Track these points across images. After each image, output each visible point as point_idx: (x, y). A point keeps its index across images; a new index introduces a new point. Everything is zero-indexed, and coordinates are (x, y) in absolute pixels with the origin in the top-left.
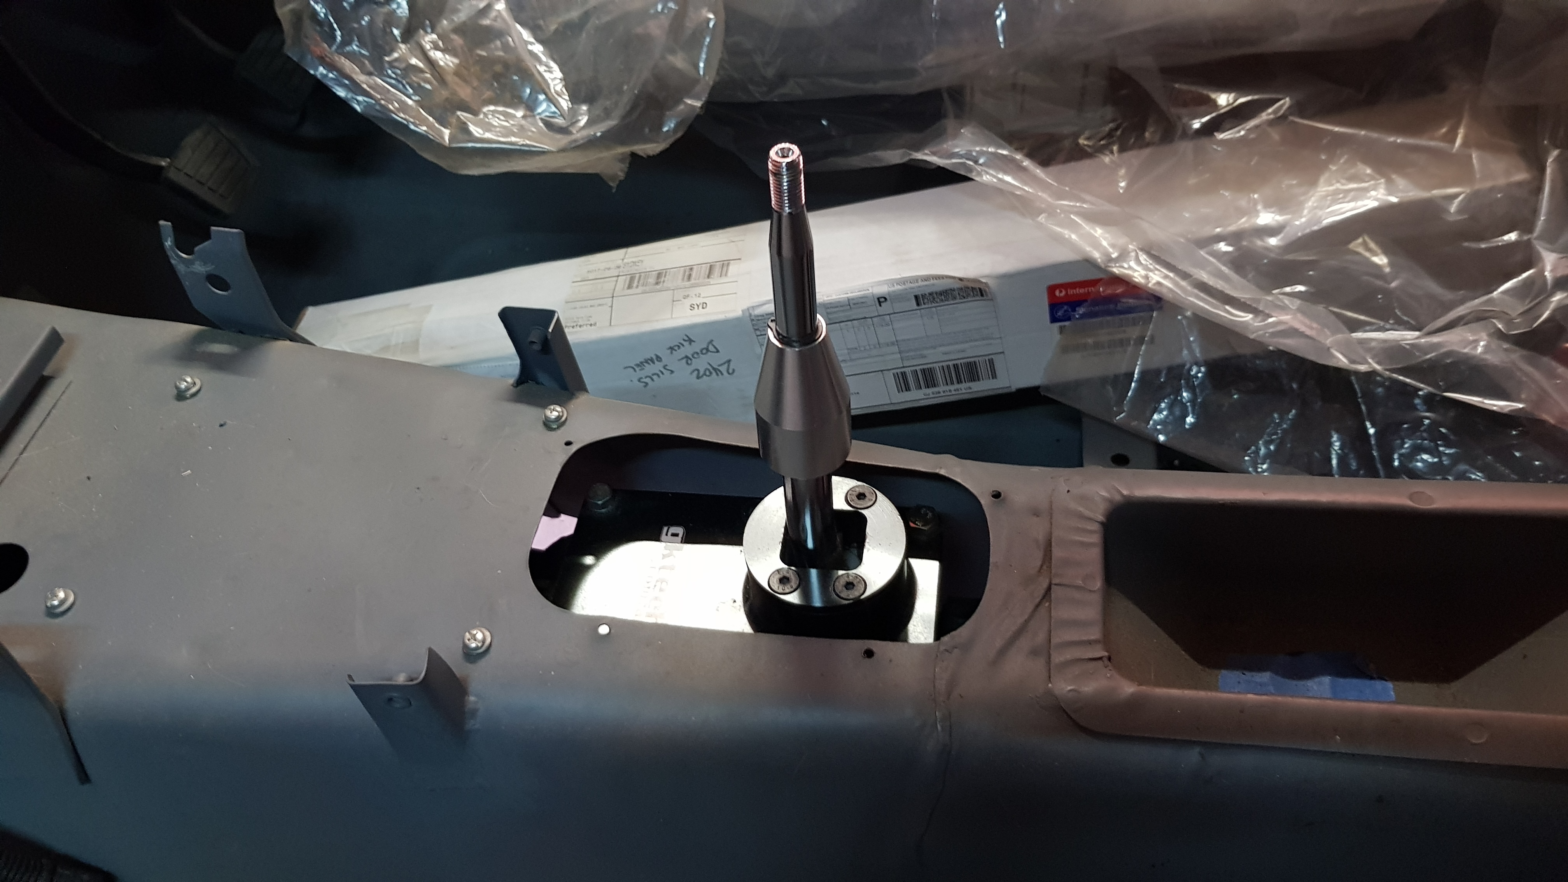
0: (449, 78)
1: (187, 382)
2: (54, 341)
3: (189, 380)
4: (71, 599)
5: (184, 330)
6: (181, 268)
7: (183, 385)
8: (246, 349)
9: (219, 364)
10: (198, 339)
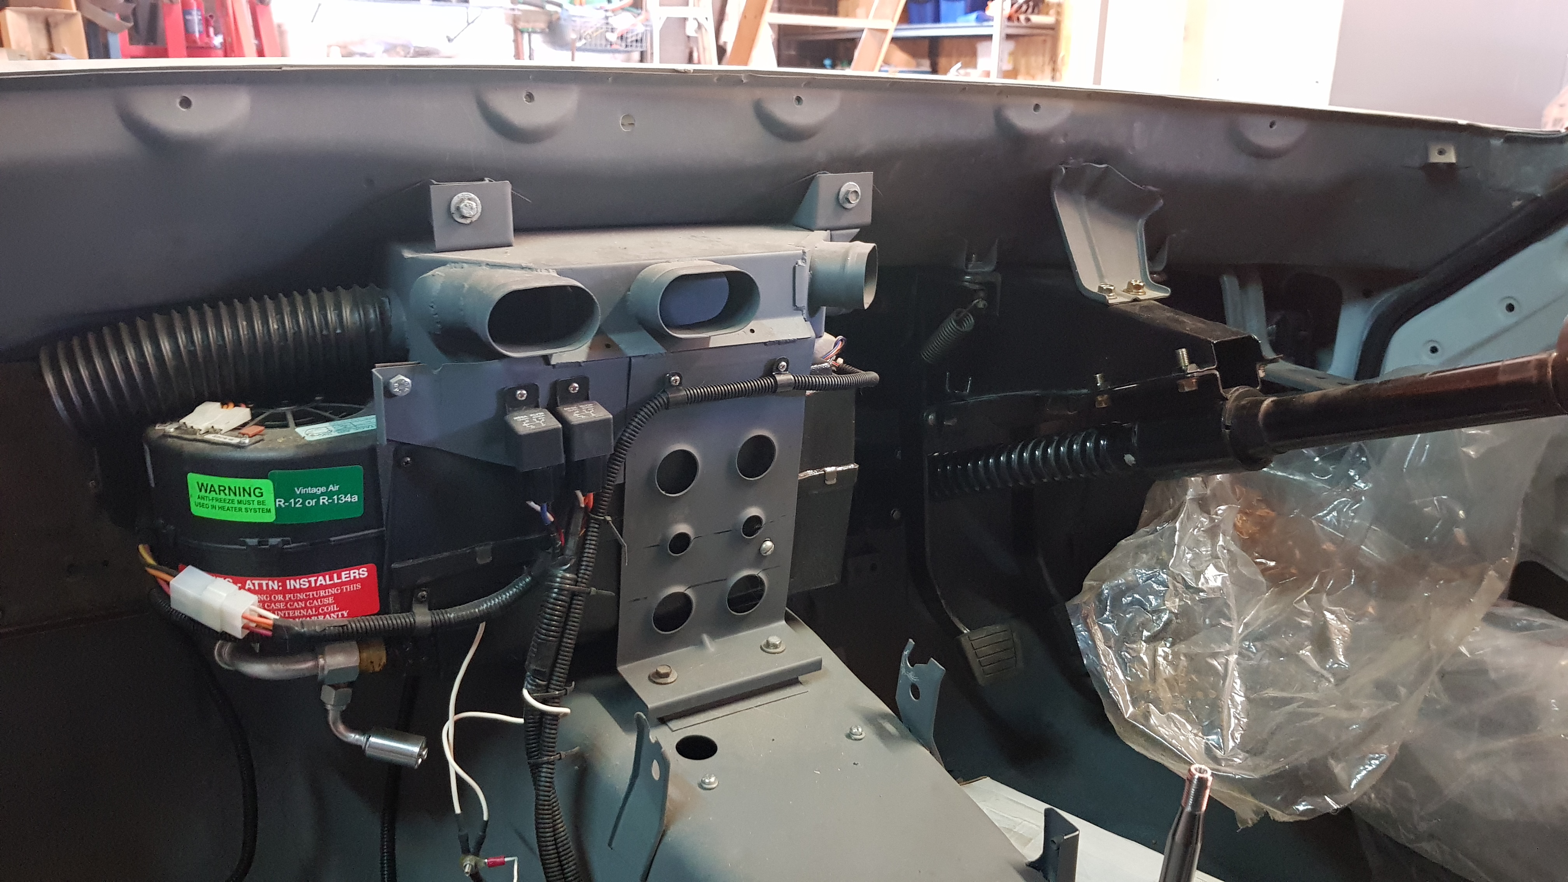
0: (1160, 680)
1: (858, 730)
2: (817, 666)
3: (860, 730)
4: (714, 786)
5: (881, 706)
6: (903, 671)
7: (855, 730)
8: (903, 737)
9: (883, 734)
10: (885, 716)
